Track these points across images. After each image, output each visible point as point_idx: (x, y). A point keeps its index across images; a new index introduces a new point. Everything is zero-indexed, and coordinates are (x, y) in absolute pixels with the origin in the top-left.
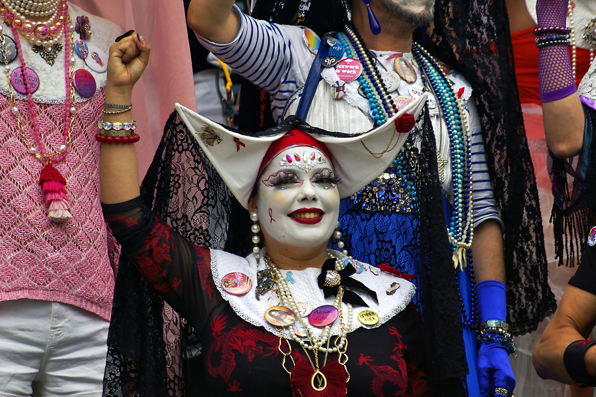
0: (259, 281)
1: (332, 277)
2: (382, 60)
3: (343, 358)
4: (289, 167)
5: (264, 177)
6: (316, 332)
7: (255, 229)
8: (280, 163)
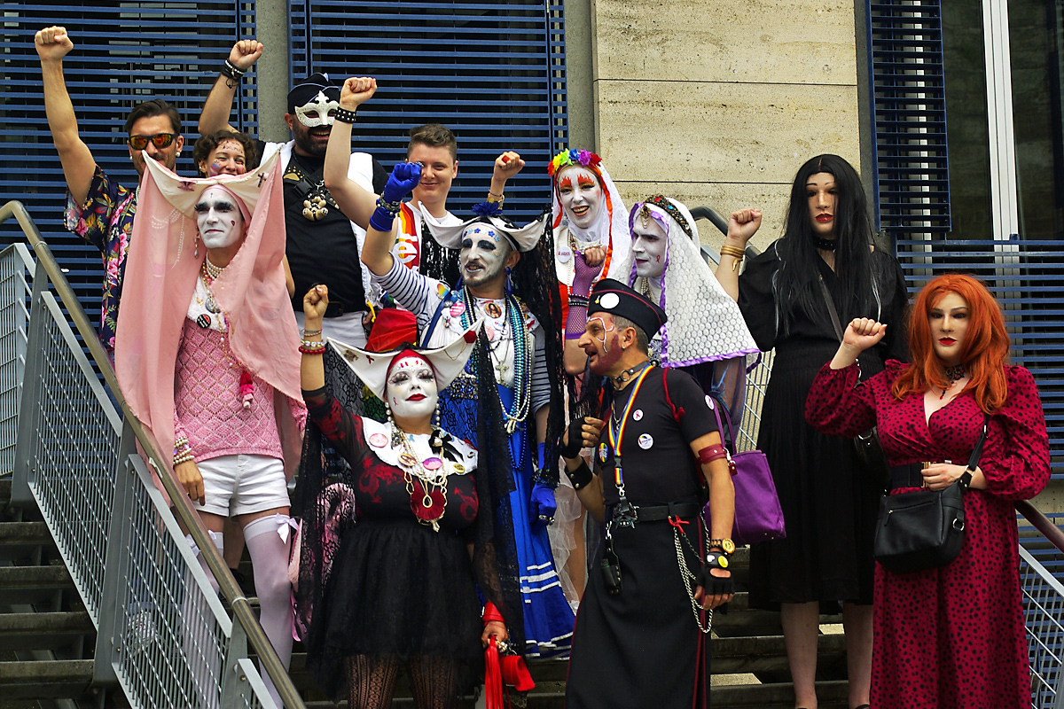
0: (393, 439)
1: (438, 441)
2: (478, 304)
3: (444, 491)
4: (402, 370)
5: (389, 379)
6: (428, 473)
7: (388, 412)
8: (397, 369)
